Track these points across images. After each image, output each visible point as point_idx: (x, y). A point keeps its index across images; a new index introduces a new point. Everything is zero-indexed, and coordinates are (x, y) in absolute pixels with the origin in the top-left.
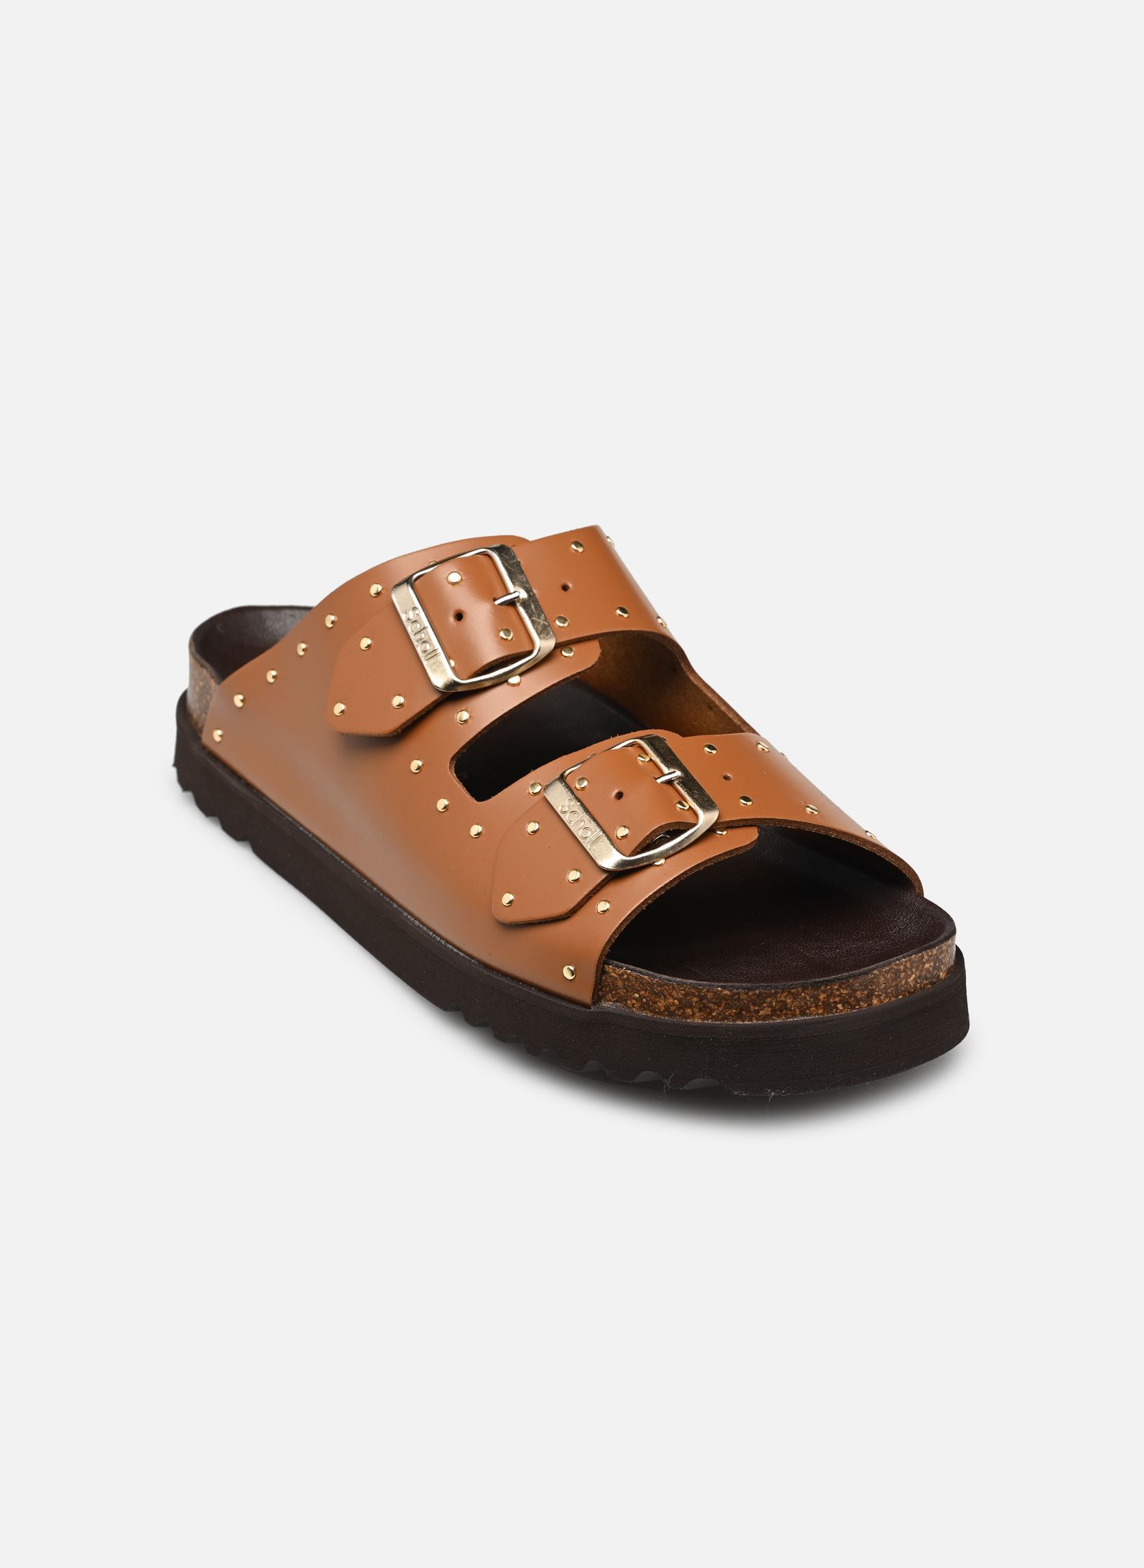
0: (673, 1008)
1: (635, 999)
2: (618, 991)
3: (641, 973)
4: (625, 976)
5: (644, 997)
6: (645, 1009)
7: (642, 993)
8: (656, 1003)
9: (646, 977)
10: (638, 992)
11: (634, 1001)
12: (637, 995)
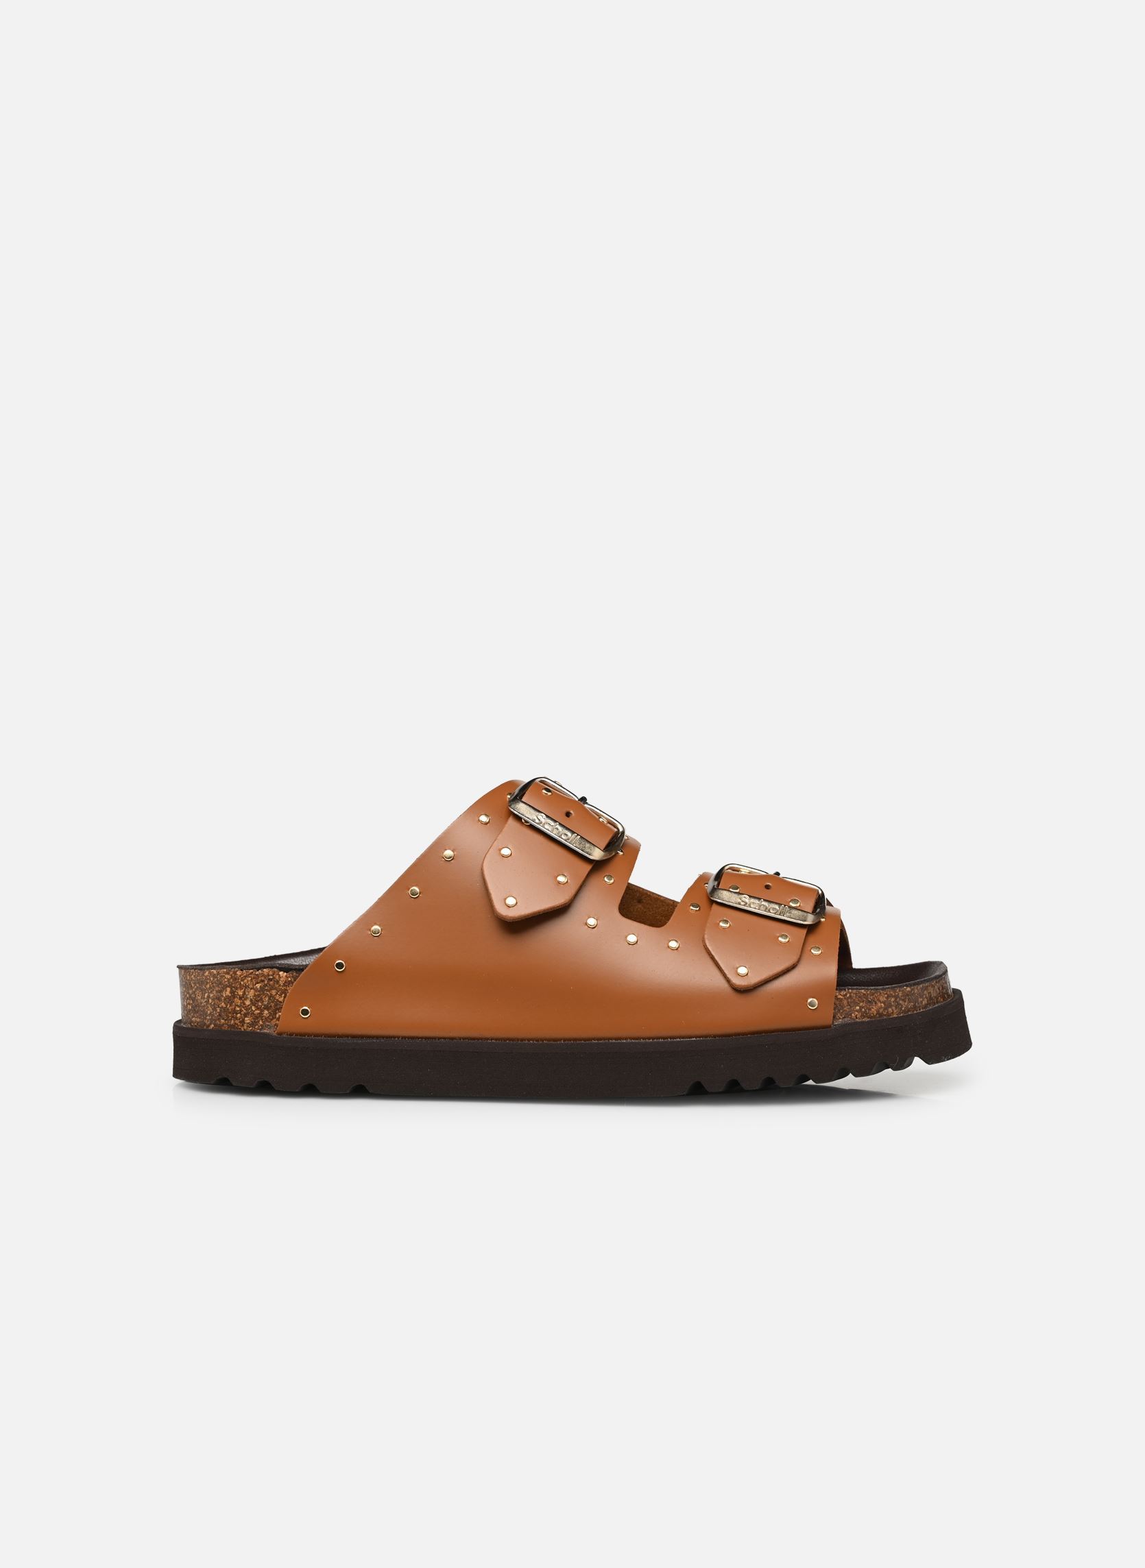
0: (881, 1011)
1: (857, 1011)
2: (845, 1009)
3: (857, 989)
4: (848, 995)
5: (863, 1008)
6: (864, 1017)
7: (861, 1004)
8: (870, 1009)
9: (863, 991)
10: (858, 1004)
11: (857, 1013)
12: (858, 1008)
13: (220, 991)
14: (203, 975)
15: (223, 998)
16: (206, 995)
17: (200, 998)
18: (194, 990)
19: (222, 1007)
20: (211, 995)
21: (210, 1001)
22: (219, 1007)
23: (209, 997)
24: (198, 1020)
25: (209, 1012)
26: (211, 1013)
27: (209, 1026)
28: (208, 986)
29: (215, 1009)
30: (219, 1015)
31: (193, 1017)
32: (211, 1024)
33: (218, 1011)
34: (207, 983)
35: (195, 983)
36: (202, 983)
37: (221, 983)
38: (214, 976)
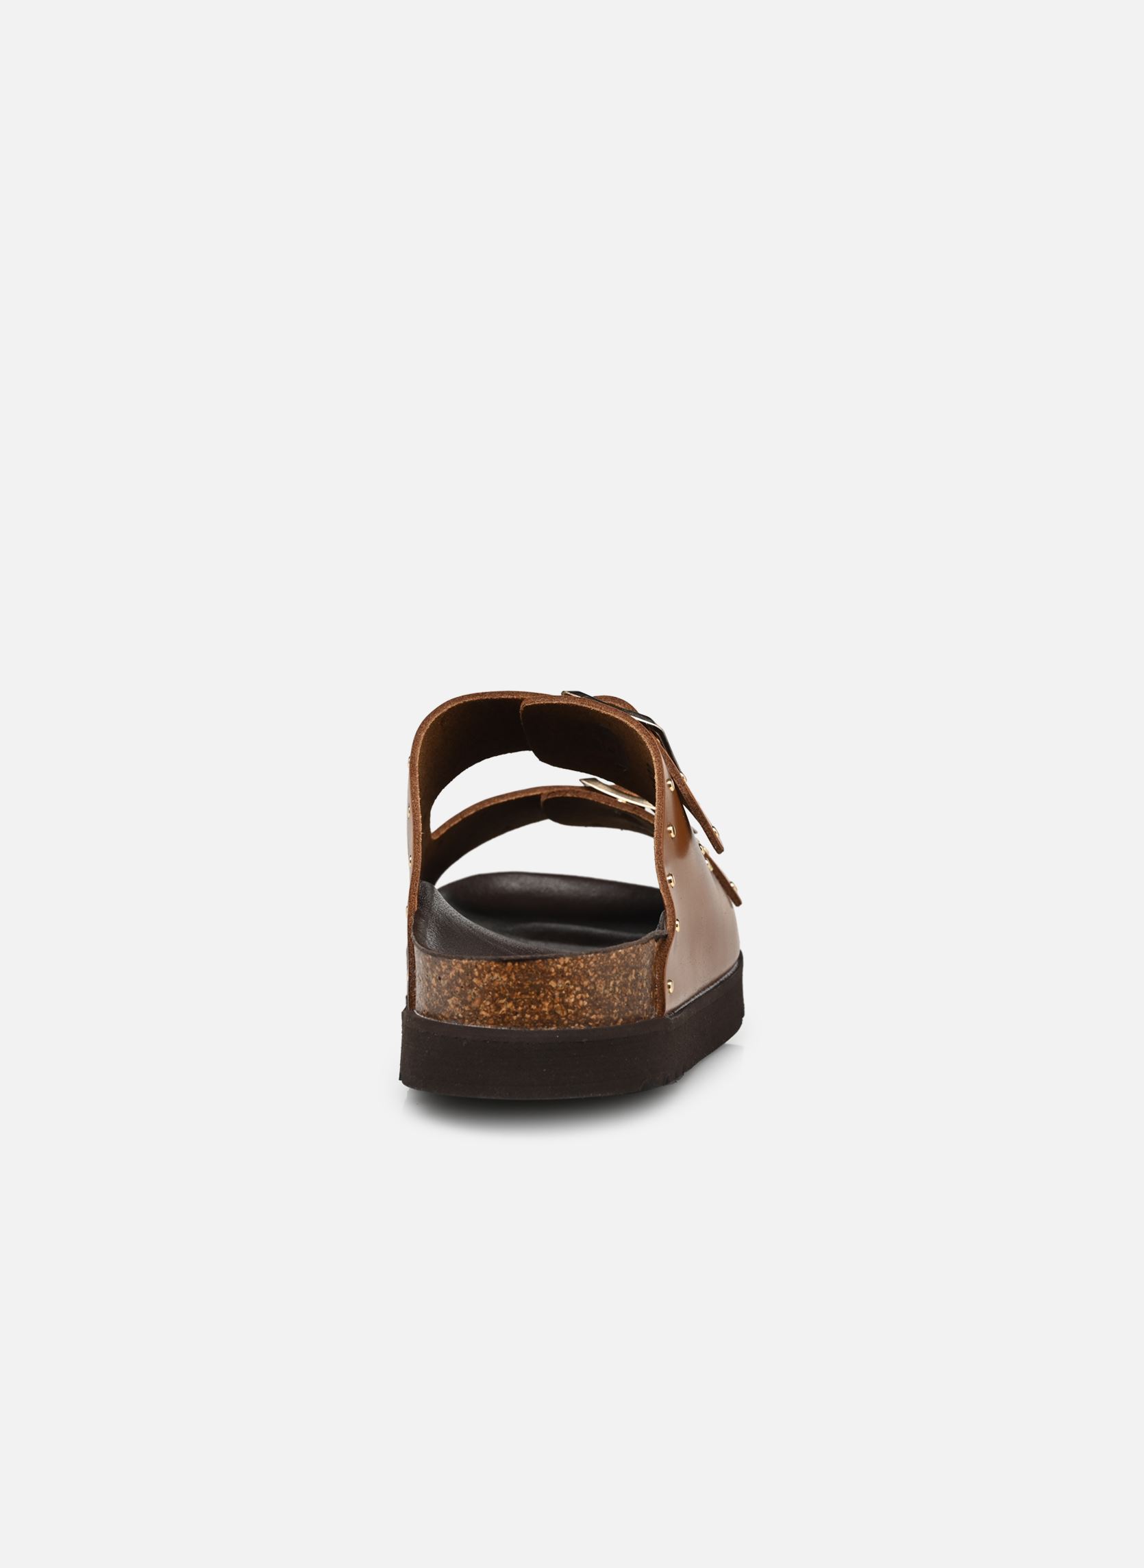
13: (626, 976)
14: (608, 958)
15: (629, 984)
16: (612, 983)
17: (603, 988)
18: (592, 980)
19: (630, 995)
20: (618, 982)
21: (617, 989)
22: (626, 995)
23: (615, 985)
24: (601, 1017)
25: (616, 1004)
26: (618, 1006)
27: (616, 1022)
28: (614, 972)
29: (622, 999)
30: (627, 1005)
31: (591, 1015)
32: (618, 1019)
33: (626, 1000)
34: (613, 968)
35: (595, 972)
36: (606, 968)
37: (627, 965)
38: (622, 958)
